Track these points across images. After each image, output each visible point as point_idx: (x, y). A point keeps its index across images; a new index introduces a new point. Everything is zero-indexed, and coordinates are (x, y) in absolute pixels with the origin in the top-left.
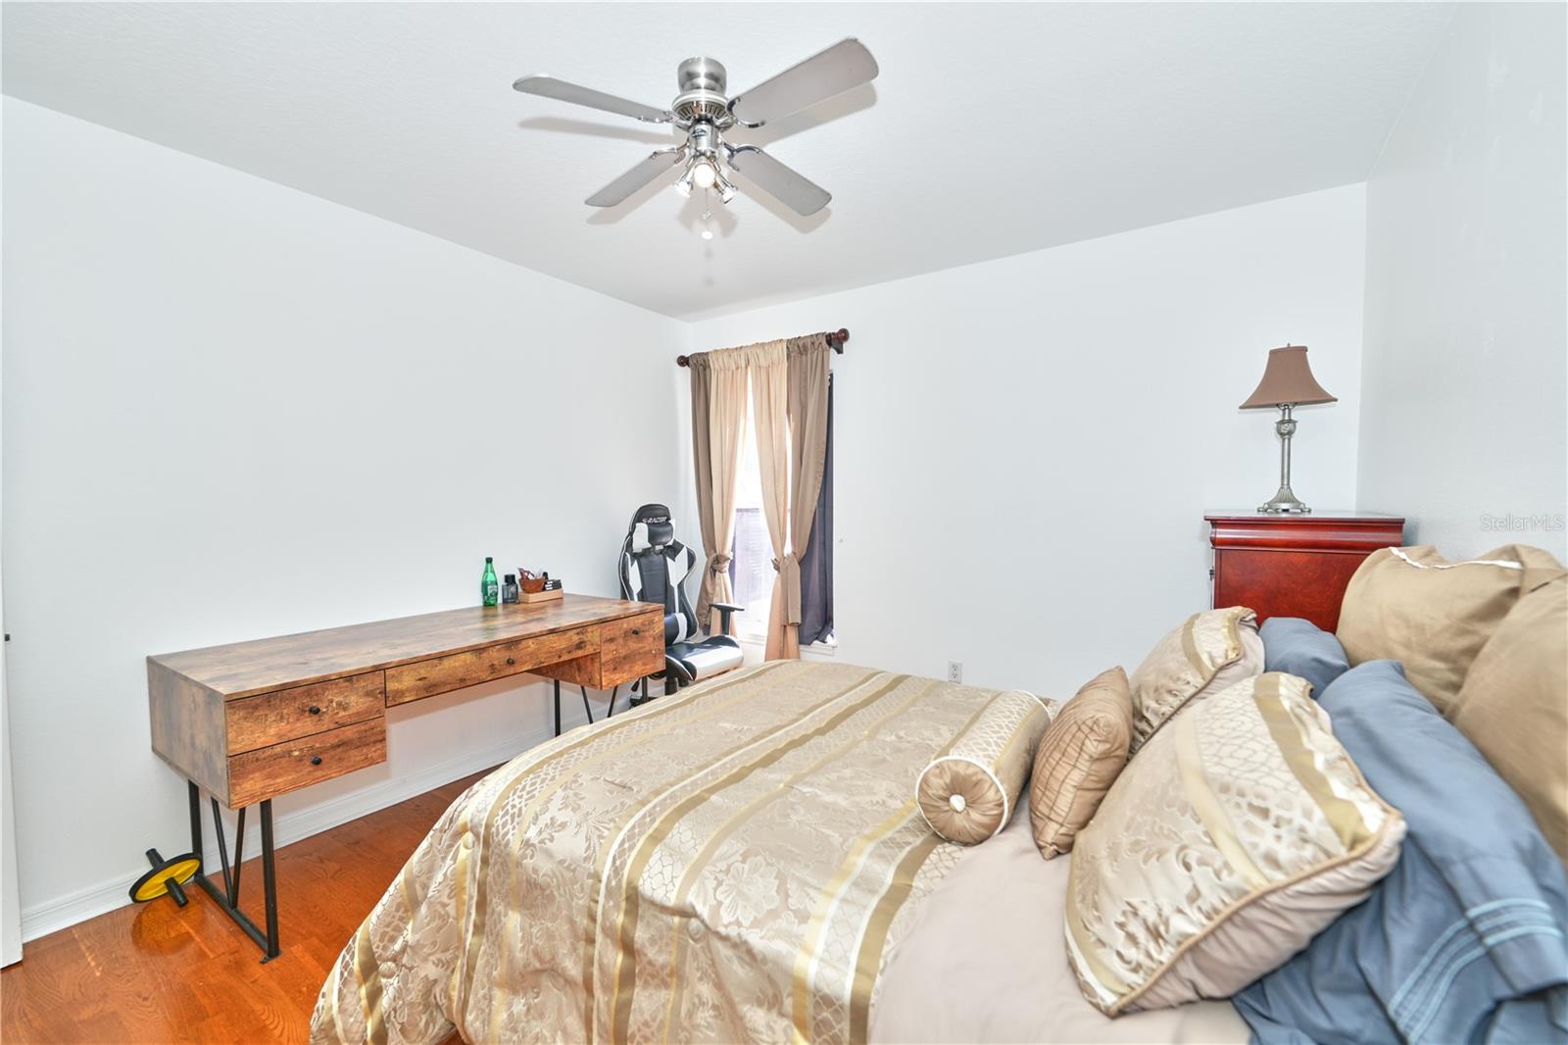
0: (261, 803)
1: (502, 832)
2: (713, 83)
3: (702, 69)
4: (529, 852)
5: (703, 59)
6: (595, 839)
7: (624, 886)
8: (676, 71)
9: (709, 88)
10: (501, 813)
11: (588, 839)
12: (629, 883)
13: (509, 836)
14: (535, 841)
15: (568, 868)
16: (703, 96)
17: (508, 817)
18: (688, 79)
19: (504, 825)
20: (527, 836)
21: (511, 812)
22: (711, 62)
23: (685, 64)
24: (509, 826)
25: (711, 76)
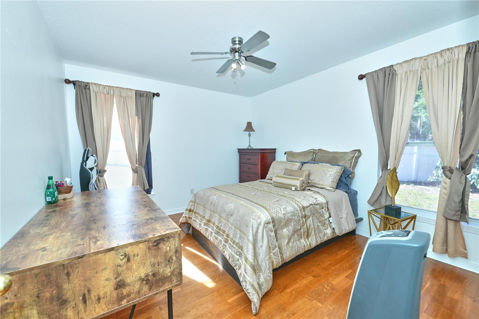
0: (168, 291)
1: (277, 216)
2: (239, 42)
3: (237, 39)
4: (285, 215)
5: (237, 37)
6: (292, 206)
7: (302, 208)
8: (231, 40)
9: (239, 44)
10: (273, 214)
11: (291, 207)
12: (302, 207)
13: (279, 216)
14: (285, 213)
15: (293, 212)
16: (237, 46)
17: (275, 213)
18: (234, 42)
19: (276, 215)
20: (283, 213)
21: (275, 212)
22: (239, 38)
23: (233, 39)
24: (278, 214)
25: (239, 41)
